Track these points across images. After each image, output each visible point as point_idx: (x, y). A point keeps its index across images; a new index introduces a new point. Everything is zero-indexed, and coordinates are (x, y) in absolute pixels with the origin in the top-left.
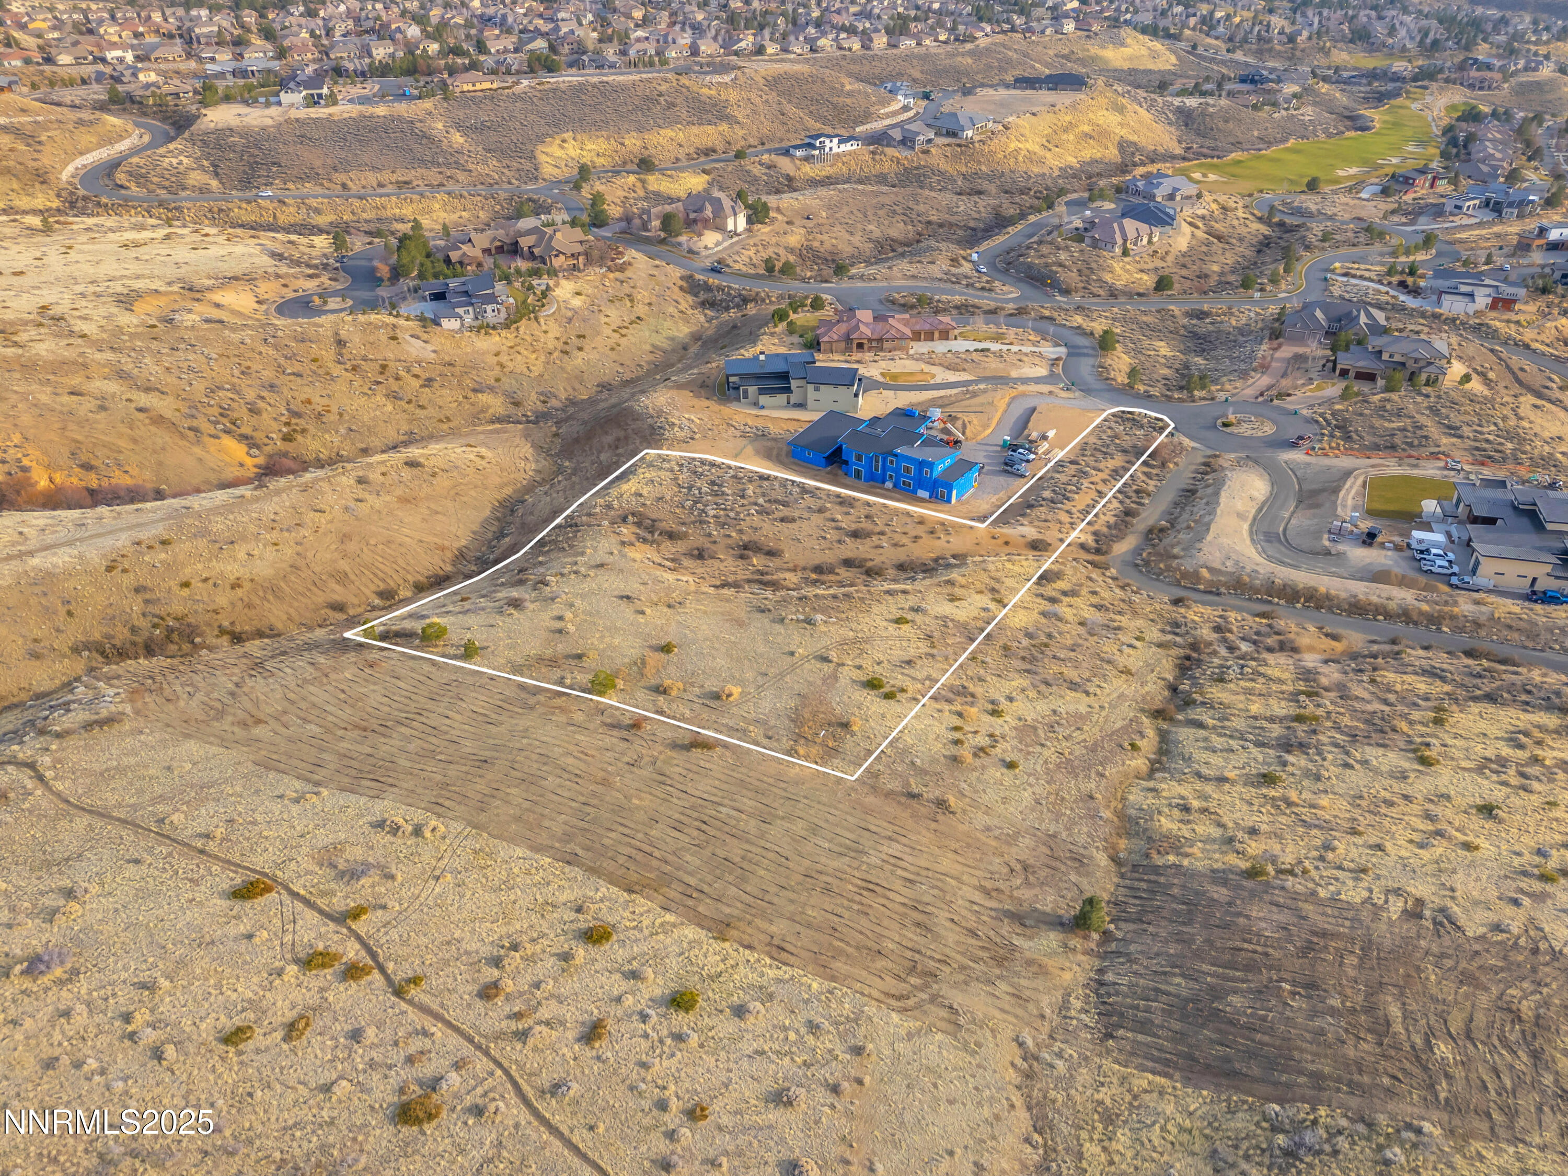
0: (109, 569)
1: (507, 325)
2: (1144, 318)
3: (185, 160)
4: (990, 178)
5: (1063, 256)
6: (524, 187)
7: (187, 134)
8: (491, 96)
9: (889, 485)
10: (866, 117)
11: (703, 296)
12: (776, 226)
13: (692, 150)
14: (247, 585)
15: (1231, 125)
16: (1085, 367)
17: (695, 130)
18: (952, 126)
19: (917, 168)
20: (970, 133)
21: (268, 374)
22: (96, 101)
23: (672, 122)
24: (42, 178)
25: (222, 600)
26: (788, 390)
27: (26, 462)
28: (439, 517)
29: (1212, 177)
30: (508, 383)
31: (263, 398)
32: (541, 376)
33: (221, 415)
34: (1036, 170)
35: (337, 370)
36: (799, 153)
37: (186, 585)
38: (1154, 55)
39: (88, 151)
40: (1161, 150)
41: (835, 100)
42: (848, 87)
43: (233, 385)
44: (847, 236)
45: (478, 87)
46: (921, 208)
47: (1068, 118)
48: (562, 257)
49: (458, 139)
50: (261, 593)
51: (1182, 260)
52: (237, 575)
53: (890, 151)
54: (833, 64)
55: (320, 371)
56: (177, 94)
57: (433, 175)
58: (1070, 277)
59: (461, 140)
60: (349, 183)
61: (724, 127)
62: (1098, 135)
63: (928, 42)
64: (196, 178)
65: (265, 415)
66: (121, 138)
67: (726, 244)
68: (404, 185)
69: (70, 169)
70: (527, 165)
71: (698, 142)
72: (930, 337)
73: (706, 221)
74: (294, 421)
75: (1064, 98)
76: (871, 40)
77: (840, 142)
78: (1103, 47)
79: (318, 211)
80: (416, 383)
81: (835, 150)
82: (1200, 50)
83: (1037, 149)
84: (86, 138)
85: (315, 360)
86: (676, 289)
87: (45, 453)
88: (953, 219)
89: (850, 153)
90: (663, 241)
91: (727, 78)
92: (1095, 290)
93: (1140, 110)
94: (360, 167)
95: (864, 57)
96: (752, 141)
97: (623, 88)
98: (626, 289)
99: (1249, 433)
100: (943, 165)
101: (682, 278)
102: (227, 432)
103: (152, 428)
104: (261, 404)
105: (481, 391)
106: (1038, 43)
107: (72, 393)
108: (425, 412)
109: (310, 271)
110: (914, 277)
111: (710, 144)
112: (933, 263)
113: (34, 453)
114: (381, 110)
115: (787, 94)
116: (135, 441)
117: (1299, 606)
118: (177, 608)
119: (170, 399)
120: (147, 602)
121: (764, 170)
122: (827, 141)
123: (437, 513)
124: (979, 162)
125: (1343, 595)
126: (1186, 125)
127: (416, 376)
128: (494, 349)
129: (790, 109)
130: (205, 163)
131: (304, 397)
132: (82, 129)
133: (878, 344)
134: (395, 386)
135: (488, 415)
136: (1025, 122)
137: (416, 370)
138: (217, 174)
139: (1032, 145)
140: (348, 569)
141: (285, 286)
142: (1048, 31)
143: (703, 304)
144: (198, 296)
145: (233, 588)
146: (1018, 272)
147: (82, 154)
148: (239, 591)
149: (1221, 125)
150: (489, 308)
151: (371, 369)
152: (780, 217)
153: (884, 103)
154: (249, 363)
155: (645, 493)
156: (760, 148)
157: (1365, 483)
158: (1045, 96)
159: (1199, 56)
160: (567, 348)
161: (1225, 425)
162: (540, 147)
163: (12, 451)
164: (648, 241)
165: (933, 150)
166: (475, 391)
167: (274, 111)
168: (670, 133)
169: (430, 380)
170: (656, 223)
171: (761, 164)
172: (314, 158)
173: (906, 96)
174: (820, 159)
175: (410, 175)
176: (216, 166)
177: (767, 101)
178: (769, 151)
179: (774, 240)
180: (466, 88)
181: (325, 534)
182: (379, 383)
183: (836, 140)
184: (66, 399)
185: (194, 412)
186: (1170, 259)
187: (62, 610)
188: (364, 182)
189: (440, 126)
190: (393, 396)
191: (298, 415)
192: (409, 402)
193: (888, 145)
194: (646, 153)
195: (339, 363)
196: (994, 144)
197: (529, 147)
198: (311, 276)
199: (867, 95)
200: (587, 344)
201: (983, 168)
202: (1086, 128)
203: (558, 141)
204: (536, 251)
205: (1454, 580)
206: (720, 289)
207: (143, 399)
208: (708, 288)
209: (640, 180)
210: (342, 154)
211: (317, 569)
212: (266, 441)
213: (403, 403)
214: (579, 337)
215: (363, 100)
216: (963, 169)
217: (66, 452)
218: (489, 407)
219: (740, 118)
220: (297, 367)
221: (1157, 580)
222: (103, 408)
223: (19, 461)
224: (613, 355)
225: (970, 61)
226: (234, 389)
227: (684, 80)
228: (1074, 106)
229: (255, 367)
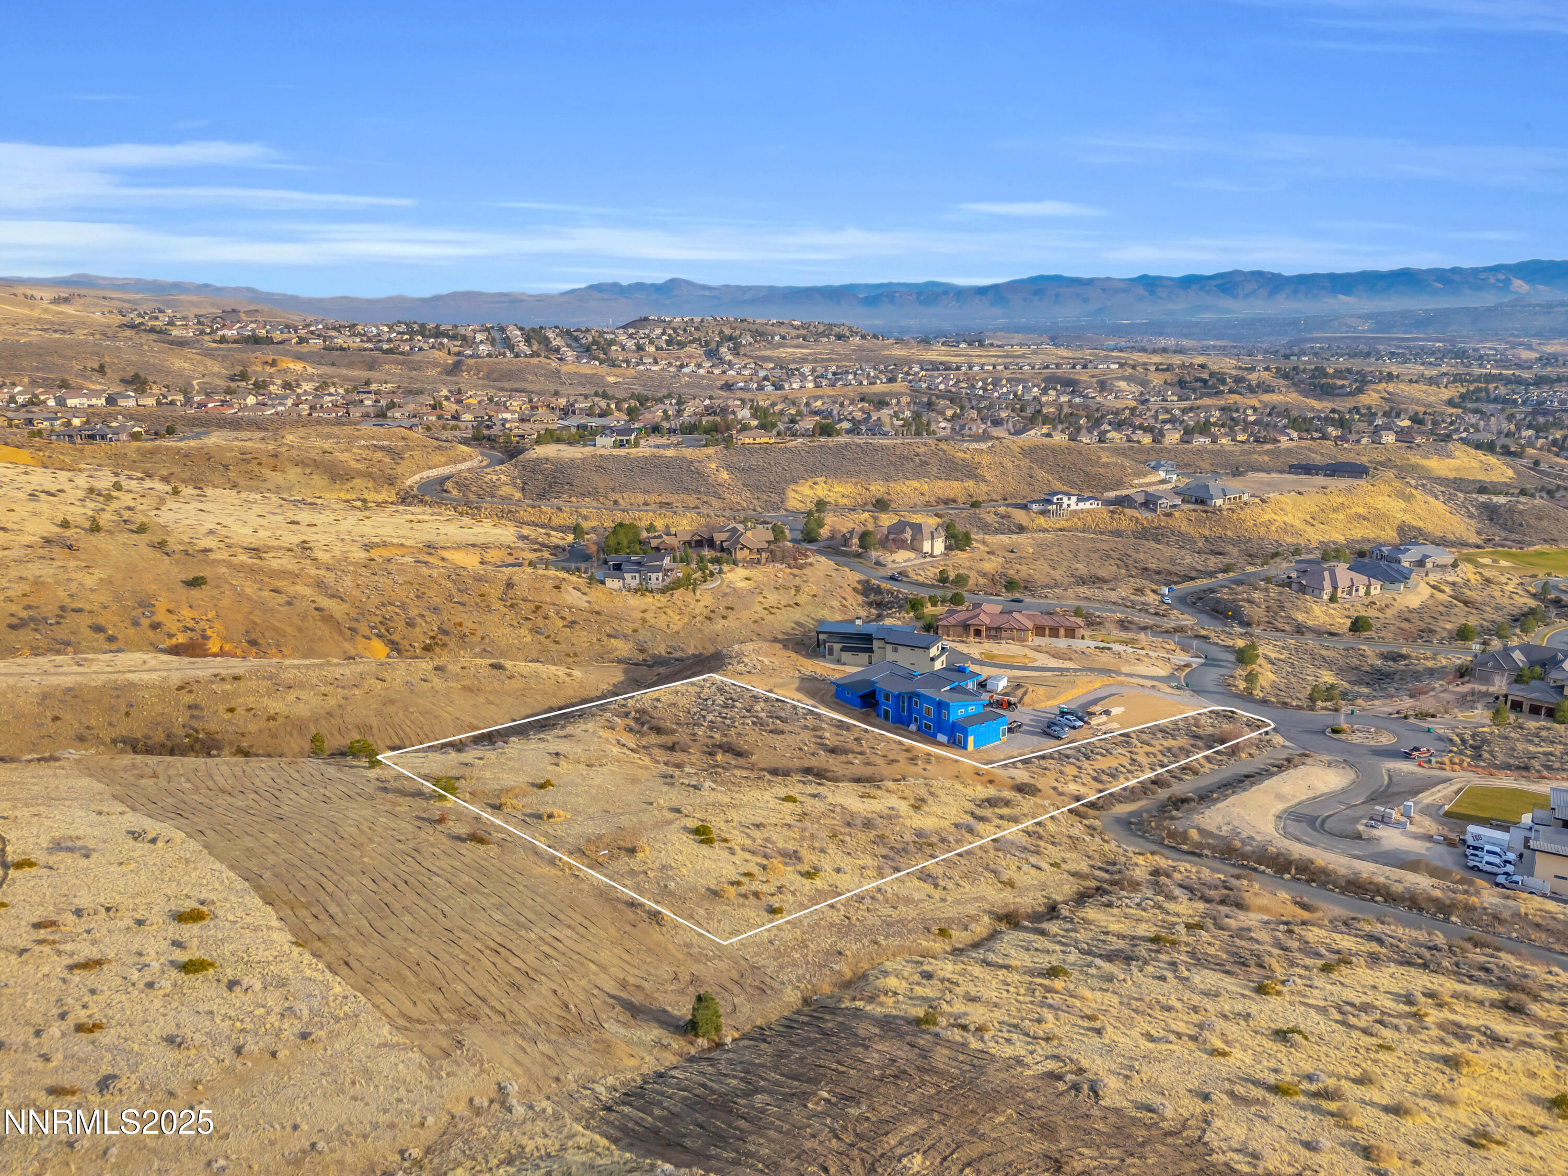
0: (180, 688)
1: (663, 591)
2: (1323, 652)
3: (503, 478)
4: (1234, 543)
5: (1256, 595)
6: (765, 513)
7: (514, 461)
8: (765, 448)
9: (913, 727)
10: (1119, 484)
11: (872, 597)
12: (976, 555)
13: (932, 499)
14: (280, 720)
15: (1545, 523)
16: (1213, 674)
17: (941, 483)
18: (1201, 495)
19: (1156, 528)
20: (1219, 502)
21: (437, 600)
22: (463, 438)
23: (918, 476)
24: (391, 481)
25: (253, 727)
26: (871, 650)
27: (209, 632)
28: (493, 707)
29: (1503, 563)
30: (643, 634)
31: (422, 616)
32: (677, 633)
33: (381, 623)
34: (1289, 540)
35: (496, 605)
36: (1035, 507)
37: (231, 710)
38: (1487, 469)
39: (436, 467)
40: (1450, 536)
41: (1088, 469)
42: (1104, 460)
43: (403, 604)
44: (1049, 569)
45: (758, 441)
46: (1141, 556)
47: (1340, 500)
48: (746, 551)
49: (725, 475)
50: (289, 729)
51: (1407, 615)
52: (278, 710)
53: (1129, 512)
54: (1119, 452)
55: (482, 605)
56: (523, 436)
57: (692, 500)
58: (1257, 613)
59: (727, 477)
60: (621, 501)
61: (970, 484)
62: (1377, 517)
63: (1224, 441)
64: (506, 490)
65: (418, 629)
66: (465, 460)
67: (916, 562)
68: (662, 505)
69: (417, 477)
70: (775, 498)
71: (940, 493)
72: (1054, 633)
73: (904, 541)
74: (440, 636)
75: (1342, 483)
76: (1163, 436)
77: (1079, 500)
78: (1427, 458)
79: (585, 518)
80: (560, 623)
81: (1073, 507)
82: (1543, 467)
83: (1297, 523)
84: (438, 458)
85: (482, 595)
86: (849, 589)
87: (227, 628)
88: (1173, 569)
89: (1088, 511)
90: (858, 555)
91: (984, 446)
92: (1280, 626)
93: (1432, 500)
94: (634, 490)
95: (1152, 449)
96: (994, 497)
97: (884, 448)
98: (797, 581)
99: (1360, 740)
100: (1184, 527)
101: (858, 582)
102: (379, 636)
103: (319, 623)
104: (419, 620)
105: (615, 637)
106: (1350, 450)
107: (272, 591)
108: (558, 646)
109: (535, 547)
110: (1087, 598)
111: (952, 496)
112: (1113, 590)
113: (218, 626)
114: (670, 453)
115: (1041, 462)
116: (300, 630)
117: (1287, 876)
118: (213, 726)
119: (345, 607)
120: (192, 717)
121: (997, 519)
122: (1065, 499)
123: (492, 703)
124: (1226, 528)
125: (1343, 871)
126: (1491, 520)
127: (563, 618)
128: (644, 607)
129: (1040, 473)
130: (519, 481)
131: (458, 620)
132: (438, 452)
133: (996, 633)
134: (540, 622)
135: (612, 656)
136: (1288, 499)
137: (566, 613)
138: (523, 489)
139: (1294, 519)
140: (375, 724)
141: (510, 554)
142: (1364, 441)
143: (870, 604)
144: (433, 551)
145: (268, 720)
146: (1204, 606)
147: (430, 468)
148: (271, 723)
149: (1533, 522)
150: (654, 576)
151: (526, 608)
152: (982, 548)
153: (1139, 474)
154: (426, 591)
155: (663, 699)
156: (1001, 502)
157: (1461, 789)
158: (1320, 480)
159: (1543, 472)
160: (712, 615)
161: (1335, 731)
162: (792, 487)
163: (202, 623)
164: (845, 554)
165: (1176, 514)
166: (610, 636)
167: (588, 450)
168: (916, 484)
169: (573, 622)
170: (855, 541)
171: (996, 514)
172: (599, 481)
173: (1167, 472)
174: (1055, 513)
175: (672, 498)
176: (525, 483)
177: (1018, 466)
178: (1008, 505)
179: (968, 564)
180: (747, 441)
181: (373, 697)
182: (528, 619)
183: (1074, 499)
184: (266, 594)
185: (360, 617)
186: (1389, 612)
187: (123, 709)
188: (633, 501)
189: (713, 466)
190: (536, 631)
191: (446, 633)
192: (548, 637)
193: (1130, 507)
194: (887, 497)
195: (502, 600)
196: (1245, 514)
197: (783, 485)
198: (535, 550)
199: (1123, 467)
200: (732, 615)
201: (1229, 533)
202: (1361, 510)
203: (810, 483)
204: (725, 544)
205: (1501, 879)
206: (890, 592)
207: (325, 602)
208: (878, 590)
209: (873, 517)
210: (624, 480)
211: (348, 719)
212: (408, 647)
213: (542, 638)
214: (728, 608)
215: (657, 447)
216: (1207, 533)
217: (242, 629)
218: (616, 650)
219: (988, 478)
220: (465, 598)
221: (1142, 837)
222: (289, 603)
223: (204, 630)
224: (755, 627)
225: (1266, 458)
226: (403, 607)
227: (943, 446)
228: (1349, 490)
229: (429, 593)
